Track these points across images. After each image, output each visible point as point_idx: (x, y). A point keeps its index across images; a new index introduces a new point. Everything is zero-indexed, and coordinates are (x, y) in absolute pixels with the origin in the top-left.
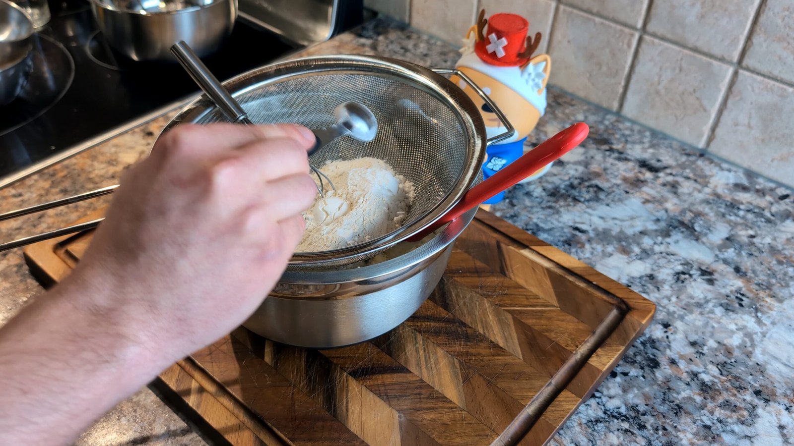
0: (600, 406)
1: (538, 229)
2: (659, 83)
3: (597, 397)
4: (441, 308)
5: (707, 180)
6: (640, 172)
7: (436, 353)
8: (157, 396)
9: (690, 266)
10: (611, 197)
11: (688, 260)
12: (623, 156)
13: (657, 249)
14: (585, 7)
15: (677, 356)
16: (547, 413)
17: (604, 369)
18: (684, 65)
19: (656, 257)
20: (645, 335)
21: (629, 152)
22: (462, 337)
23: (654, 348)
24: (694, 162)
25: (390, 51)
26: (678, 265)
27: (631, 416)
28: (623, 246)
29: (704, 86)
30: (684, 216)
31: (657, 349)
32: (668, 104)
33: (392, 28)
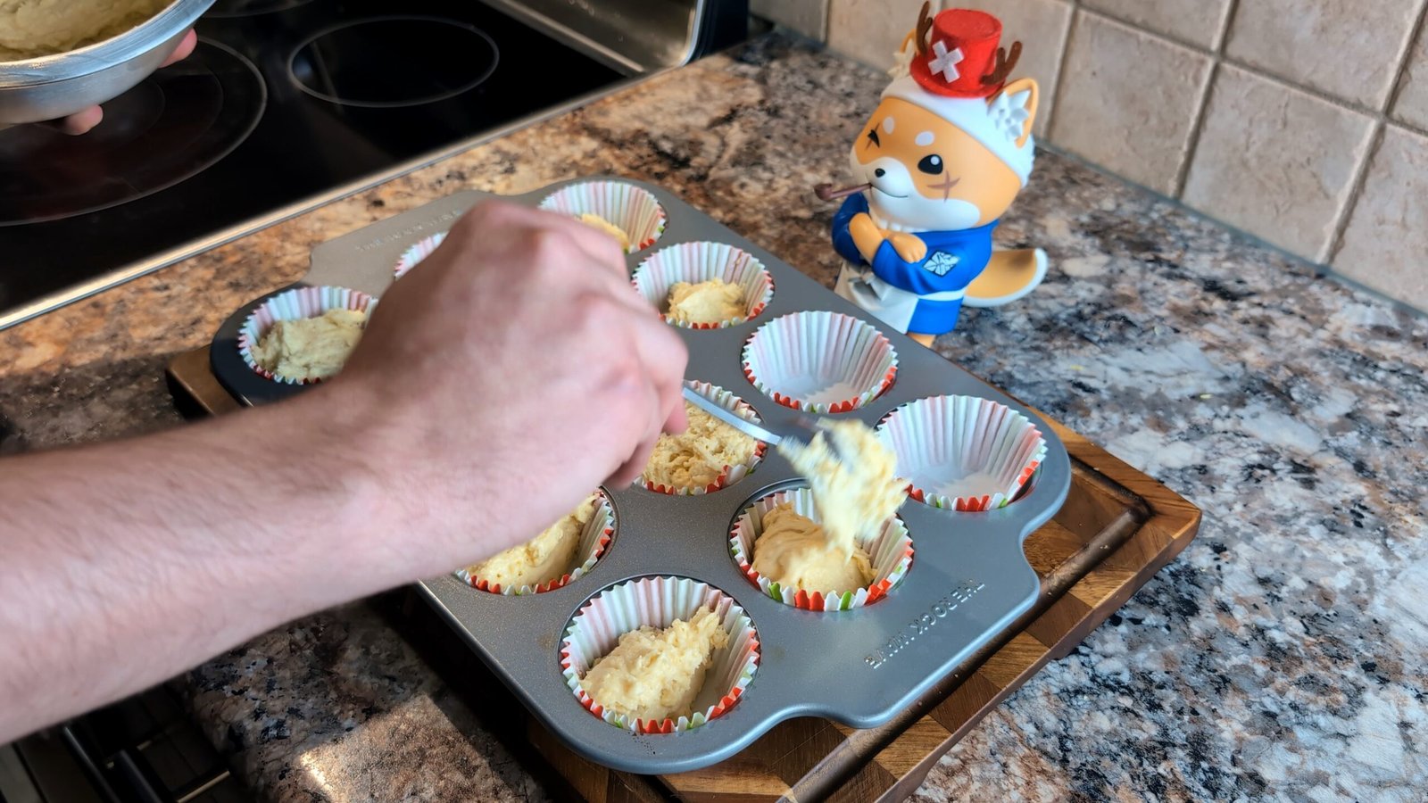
0: (1085, 668)
2: (1247, 148)
3: (1083, 654)
5: (1324, 318)
6: (1204, 299)
9: (1274, 456)
10: (1146, 337)
11: (1272, 446)
12: (1176, 271)
13: (1219, 425)
14: (1122, 14)
15: (1232, 599)
17: (1097, 605)
18: (1291, 115)
19: (1215, 438)
20: (1179, 562)
21: (1189, 265)
23: (1193, 583)
24: (1303, 287)
26: (1254, 453)
27: (1139, 689)
28: (1158, 417)
29: (1326, 153)
30: (1275, 375)
31: (1197, 586)
32: (1262, 184)
33: (796, 49)
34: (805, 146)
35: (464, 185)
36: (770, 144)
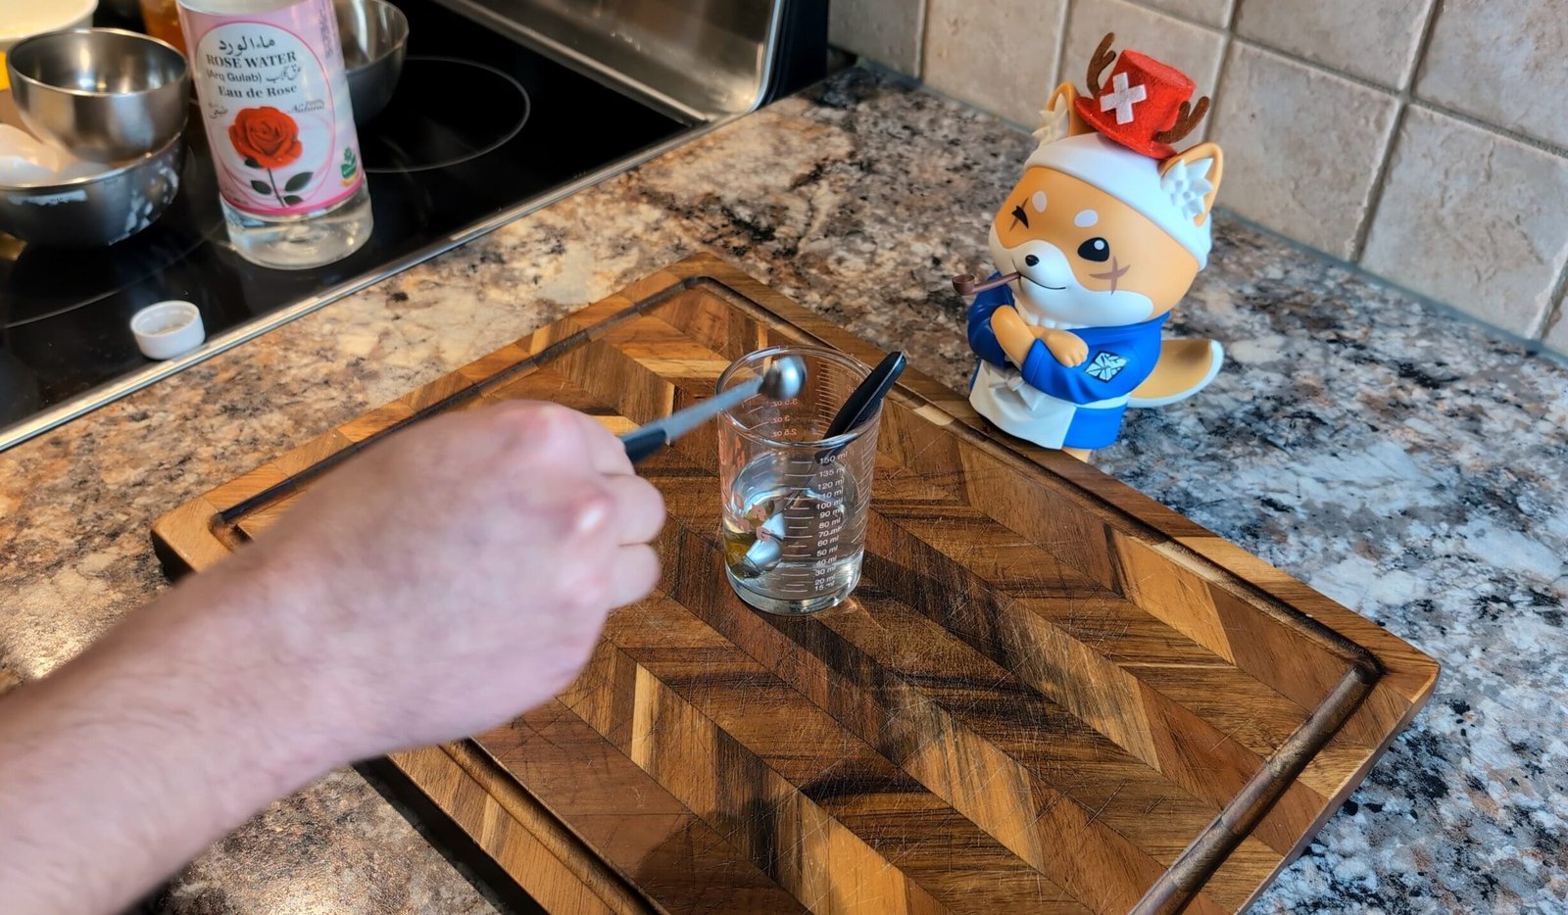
0: (1322, 873)
1: (1189, 501)
2: (1442, 205)
3: (1317, 855)
4: (990, 662)
5: (1543, 406)
6: (1401, 387)
7: (980, 754)
8: (414, 827)
9: (1509, 584)
10: (1340, 437)
11: (1505, 572)
12: (1364, 353)
13: (1439, 547)
14: (1287, 46)
15: (1484, 773)
16: (1213, 884)
17: (1333, 796)
18: (1496, 166)
19: (1437, 564)
20: (1416, 728)
21: (1378, 345)
22: (1034, 722)
23: (1435, 754)
24: (1514, 368)
25: (881, 132)
26: (1485, 581)
27: (1390, 898)
28: (1367, 541)
29: (1539, 210)
30: (1496, 481)
31: (1441, 757)
32: (1460, 246)
33: (885, 87)
34: (908, 208)
35: (504, 270)
36: (868, 209)
